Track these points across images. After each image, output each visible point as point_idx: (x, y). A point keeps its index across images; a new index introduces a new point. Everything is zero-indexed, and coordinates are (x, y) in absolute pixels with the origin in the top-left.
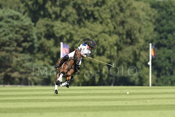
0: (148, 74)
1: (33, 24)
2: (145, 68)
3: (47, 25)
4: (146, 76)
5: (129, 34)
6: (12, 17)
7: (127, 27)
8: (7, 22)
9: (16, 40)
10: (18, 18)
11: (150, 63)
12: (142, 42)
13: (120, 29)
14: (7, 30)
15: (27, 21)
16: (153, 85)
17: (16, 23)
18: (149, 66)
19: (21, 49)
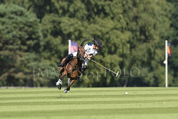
0: (164, 73)
1: (38, 20)
2: (160, 67)
3: (54, 22)
4: (162, 76)
5: (143, 31)
6: (16, 13)
7: (140, 22)
8: (10, 18)
9: (20, 38)
10: (22, 14)
11: (166, 62)
12: (157, 39)
13: (133, 25)
14: (10, 27)
15: (32, 17)
16: (170, 86)
17: (19, 19)
18: (165, 65)
19: (25, 48)
